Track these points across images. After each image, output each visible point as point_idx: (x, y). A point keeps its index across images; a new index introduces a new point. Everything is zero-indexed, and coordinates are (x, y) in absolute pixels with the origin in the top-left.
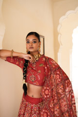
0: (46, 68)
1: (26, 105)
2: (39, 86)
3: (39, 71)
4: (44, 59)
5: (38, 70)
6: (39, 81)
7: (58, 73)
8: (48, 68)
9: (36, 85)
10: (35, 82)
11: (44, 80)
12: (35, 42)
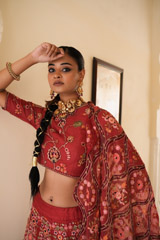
0: (89, 132)
1: (39, 224)
2: (66, 175)
3: (70, 138)
4: (88, 111)
5: (68, 134)
6: (67, 164)
7: (118, 148)
8: (93, 132)
9: (59, 172)
10: (58, 164)
11: (81, 163)
12: (68, 70)
